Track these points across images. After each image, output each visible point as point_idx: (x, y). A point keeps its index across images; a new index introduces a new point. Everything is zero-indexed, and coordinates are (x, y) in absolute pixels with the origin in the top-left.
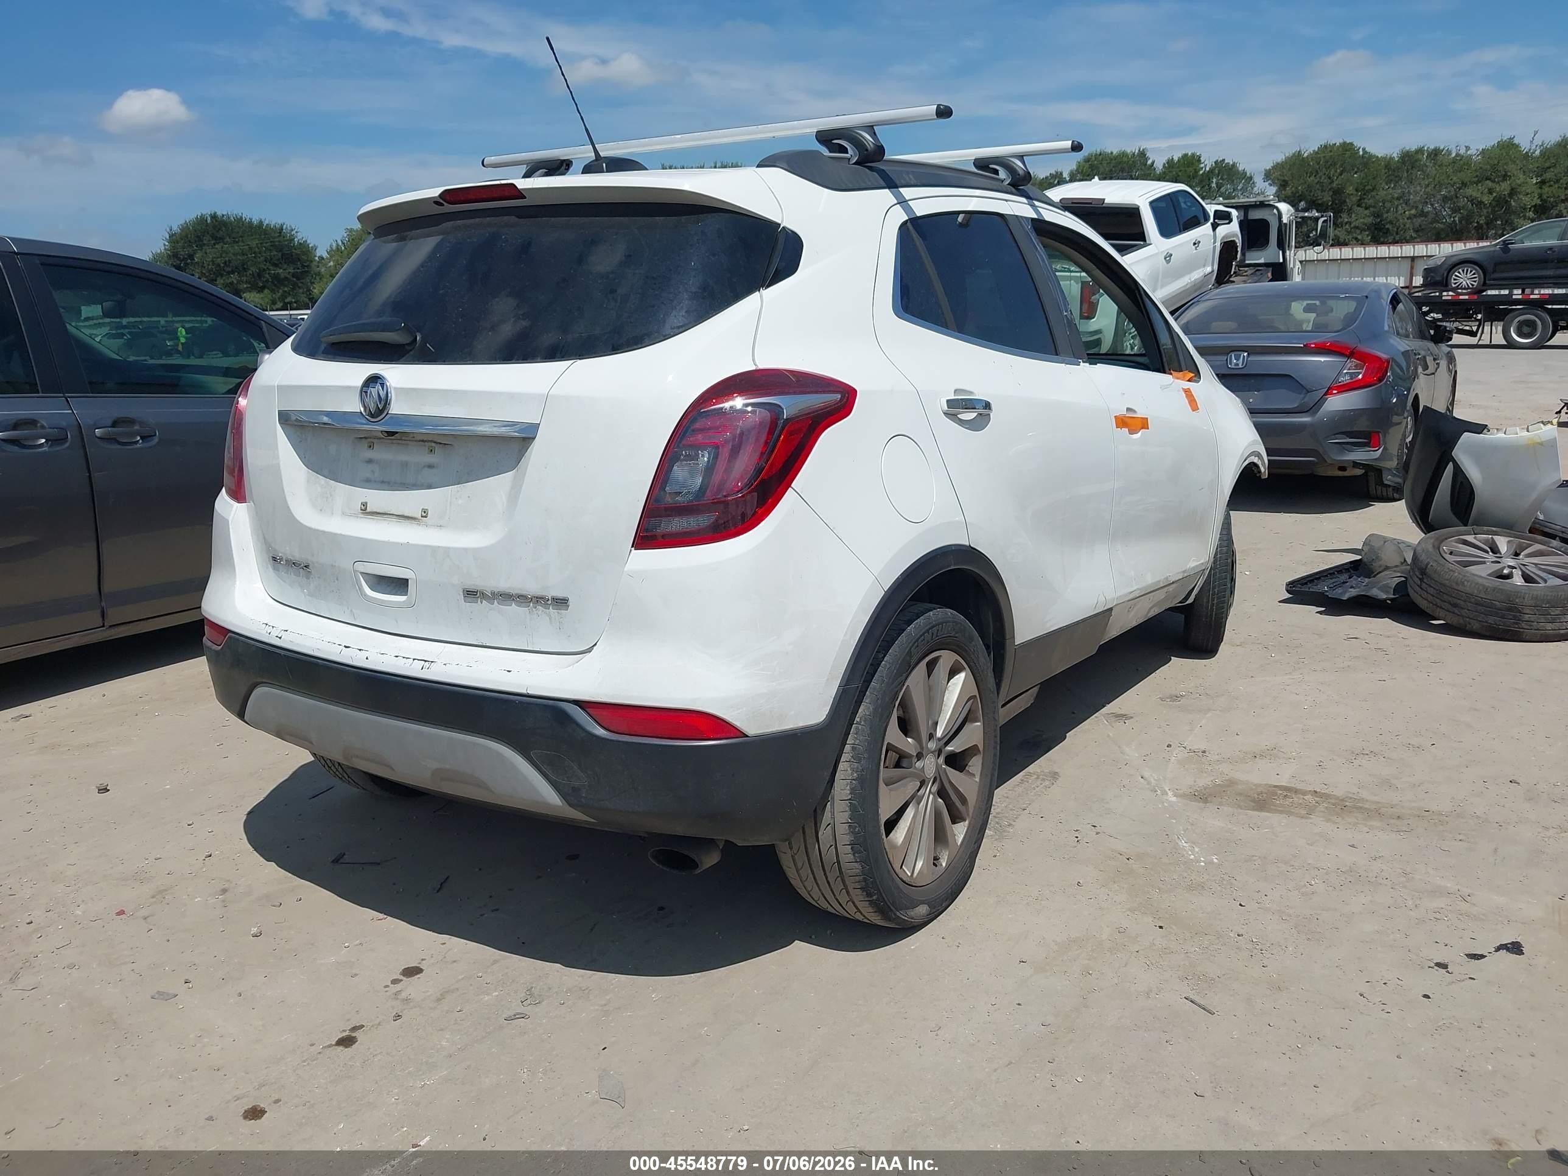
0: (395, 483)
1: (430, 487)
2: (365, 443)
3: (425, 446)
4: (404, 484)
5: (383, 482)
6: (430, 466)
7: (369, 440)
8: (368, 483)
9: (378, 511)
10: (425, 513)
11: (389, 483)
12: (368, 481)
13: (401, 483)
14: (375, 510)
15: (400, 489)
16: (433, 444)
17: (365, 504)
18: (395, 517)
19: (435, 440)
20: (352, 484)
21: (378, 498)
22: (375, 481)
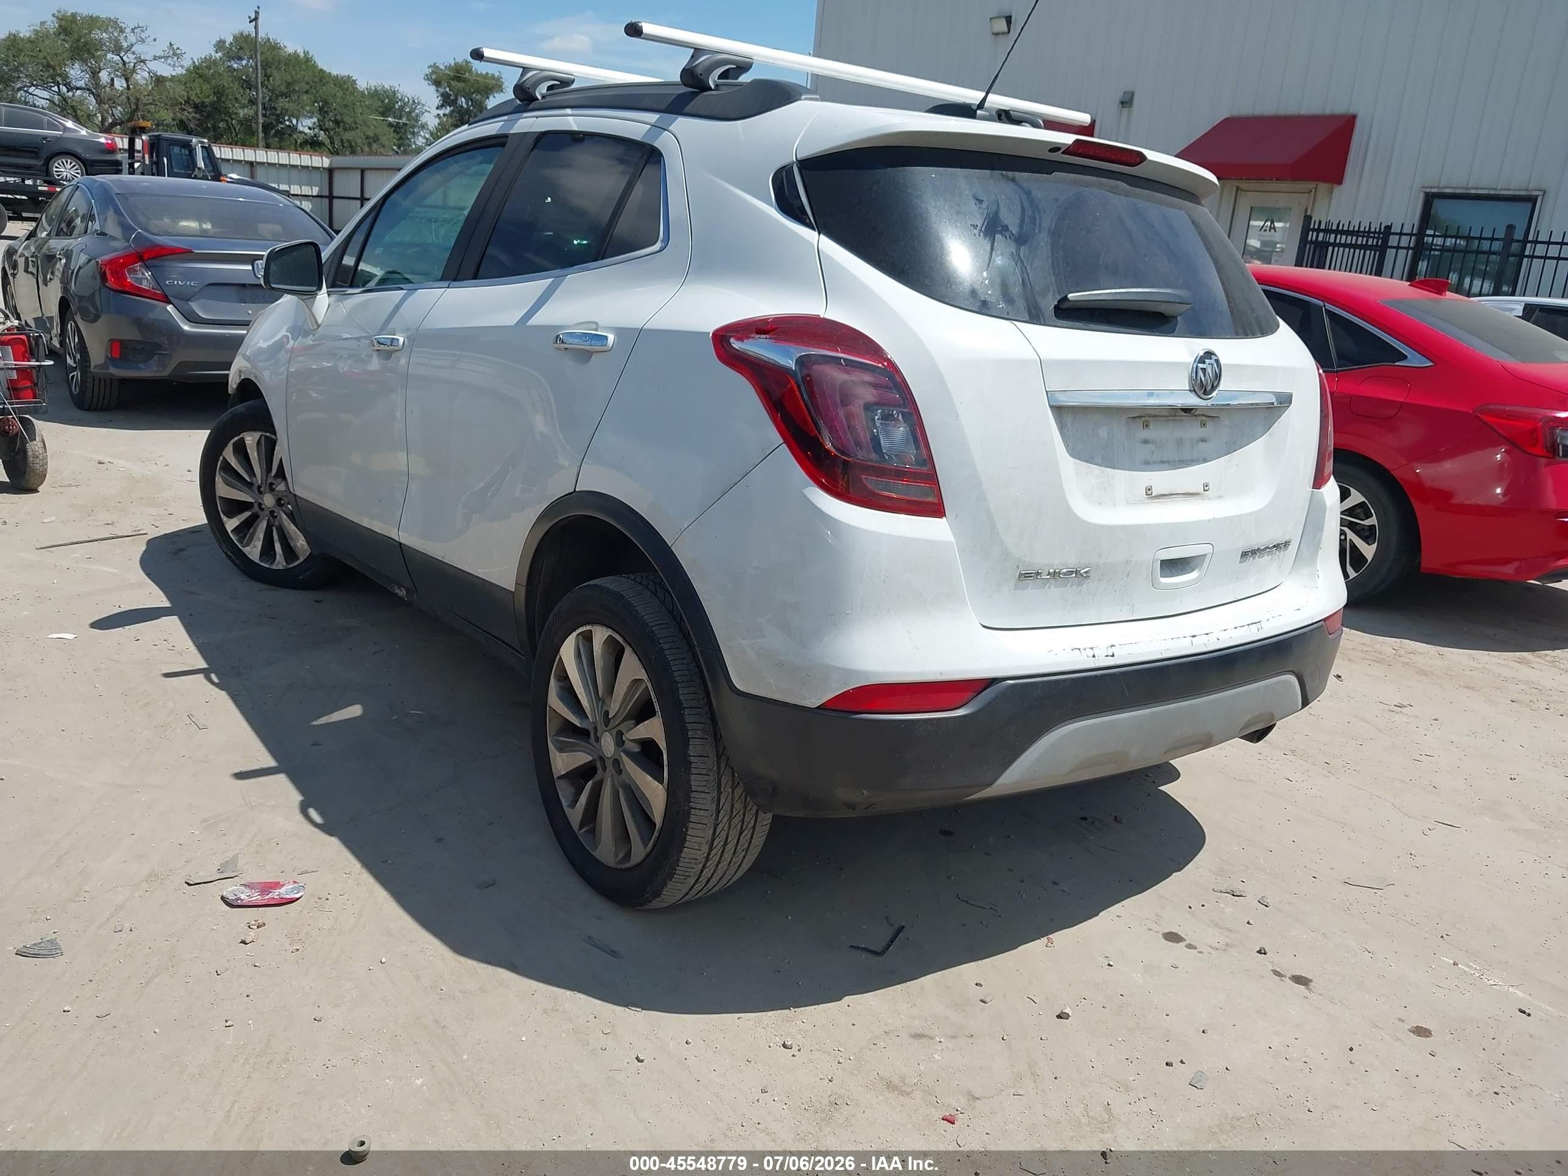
0: (1175, 461)
1: (1205, 461)
2: (1140, 422)
3: (1197, 420)
4: (1182, 461)
5: (1162, 462)
6: (1203, 440)
7: (1143, 419)
8: (1147, 465)
9: (1164, 493)
10: (1206, 487)
11: (1168, 462)
12: (1147, 463)
13: (1179, 461)
14: (1161, 493)
15: (1182, 466)
16: (1204, 418)
17: (1149, 489)
18: (1181, 496)
19: (1205, 414)
20: (1132, 468)
21: (1162, 479)
22: (1155, 463)
